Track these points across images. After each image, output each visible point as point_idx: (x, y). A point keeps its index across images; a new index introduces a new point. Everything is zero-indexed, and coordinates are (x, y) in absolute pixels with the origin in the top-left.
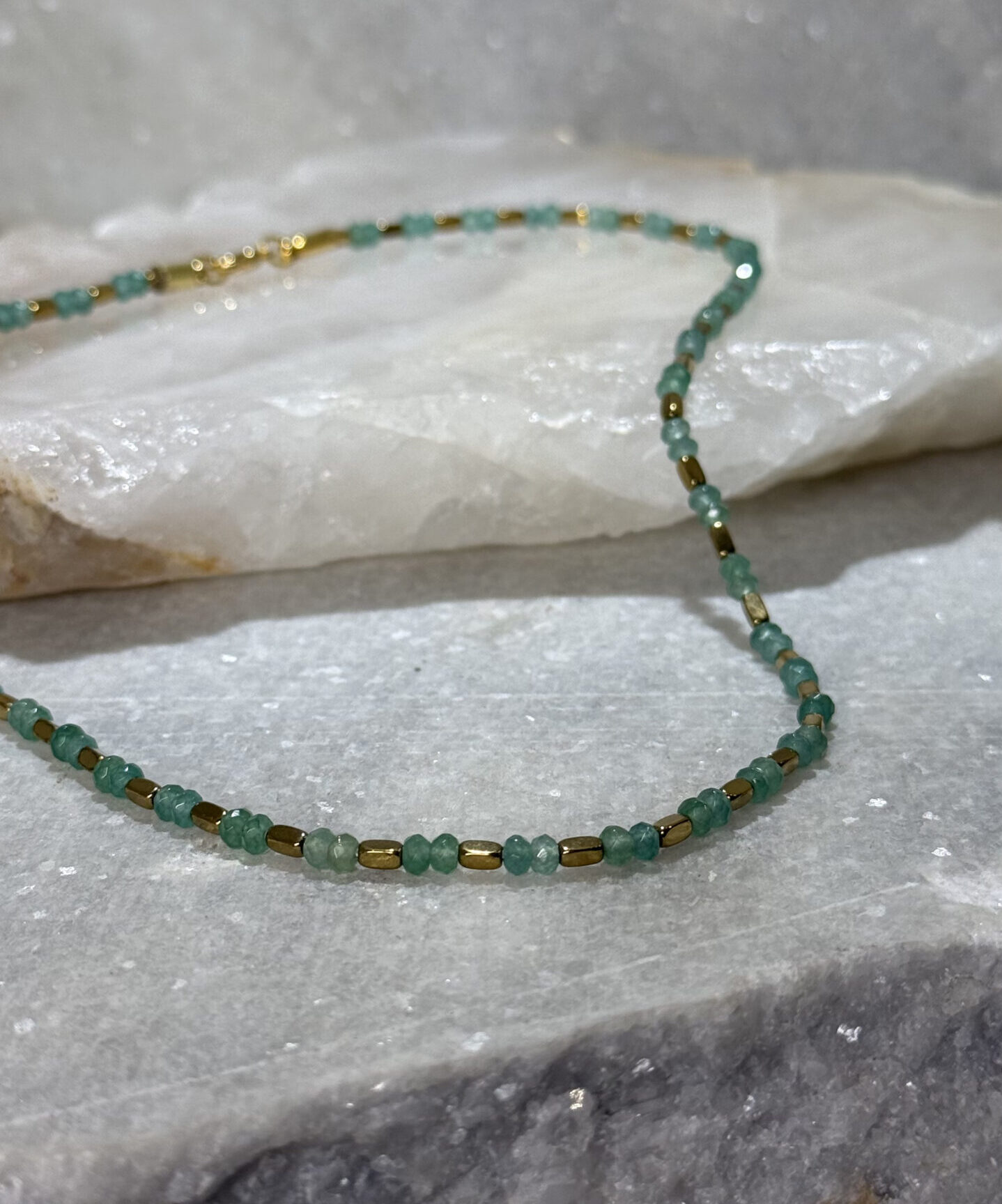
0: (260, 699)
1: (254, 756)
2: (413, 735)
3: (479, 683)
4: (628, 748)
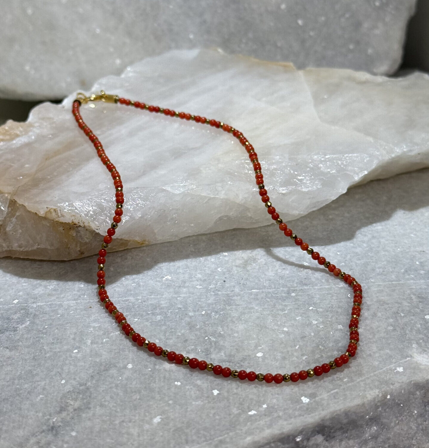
0: (176, 296)
1: (182, 319)
2: (231, 308)
3: (247, 286)
4: (304, 310)
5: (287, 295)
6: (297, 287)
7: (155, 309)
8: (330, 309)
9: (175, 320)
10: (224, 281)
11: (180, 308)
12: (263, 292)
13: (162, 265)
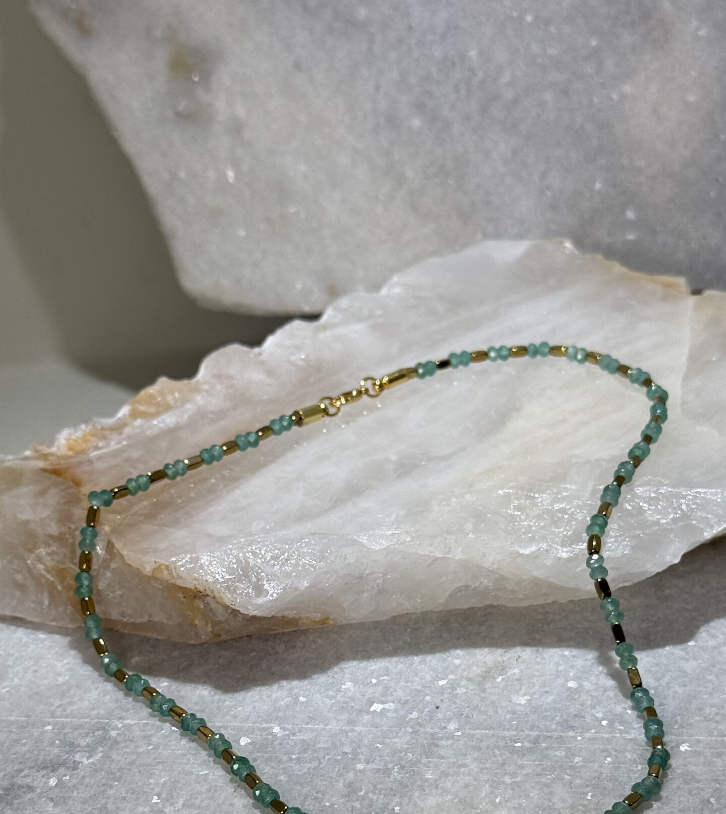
0: (347, 728)
1: (341, 775)
2: (430, 762)
3: (471, 720)
4: (550, 779)
5: (532, 745)
6: (555, 730)
7: (305, 750)
8: (594, 782)
9: (331, 775)
10: (438, 707)
11: (346, 753)
12: (493, 735)
13: (346, 666)
